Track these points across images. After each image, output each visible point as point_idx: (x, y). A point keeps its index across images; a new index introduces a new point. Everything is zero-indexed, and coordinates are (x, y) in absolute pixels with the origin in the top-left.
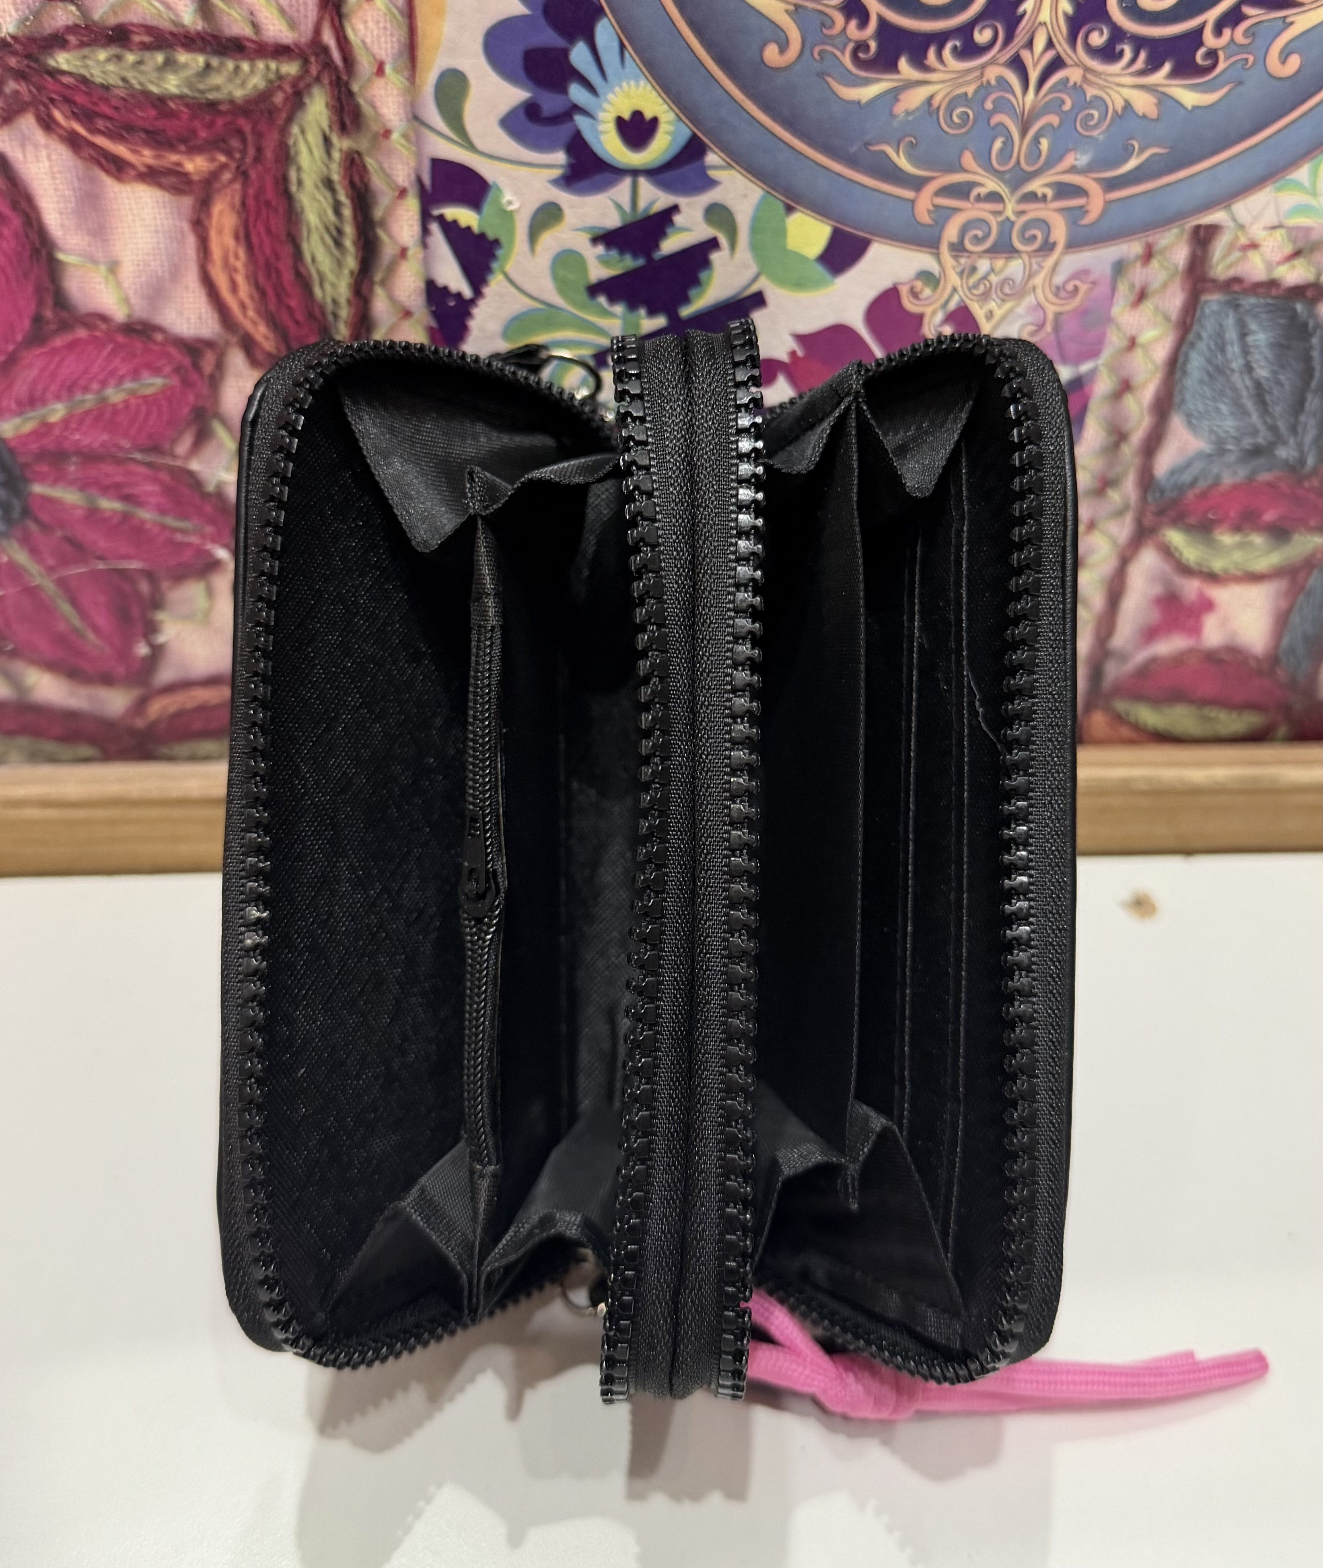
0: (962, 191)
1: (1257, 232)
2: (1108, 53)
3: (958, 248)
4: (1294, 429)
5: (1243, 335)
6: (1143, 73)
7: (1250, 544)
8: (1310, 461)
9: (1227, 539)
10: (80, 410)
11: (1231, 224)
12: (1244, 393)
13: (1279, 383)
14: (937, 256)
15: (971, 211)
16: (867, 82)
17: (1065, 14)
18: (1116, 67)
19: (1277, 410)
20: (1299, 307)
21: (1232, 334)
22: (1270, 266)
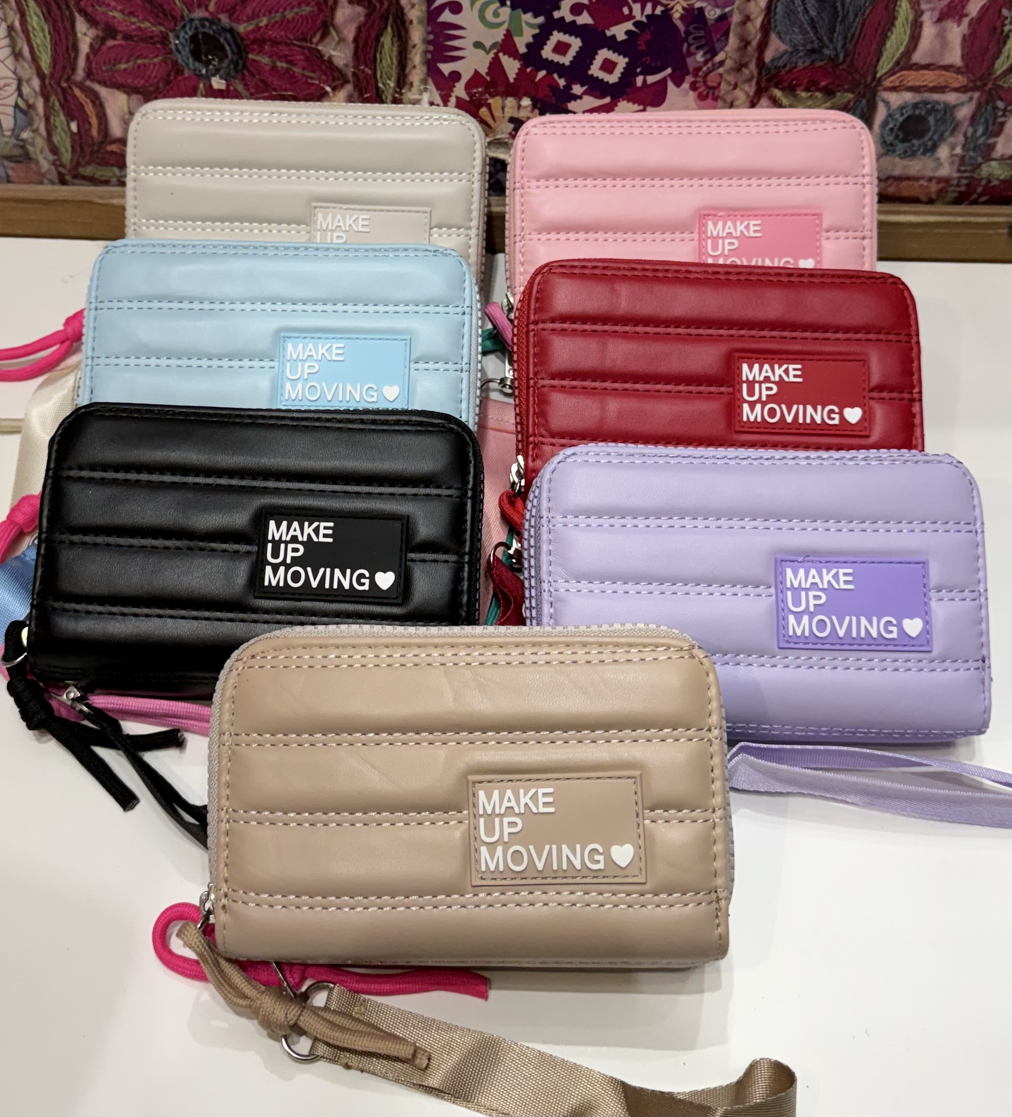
4: (831, 41)
7: (815, 97)
8: (842, 56)
9: (804, 94)
10: (273, 21)
12: (805, 22)
13: (822, 18)
19: (823, 32)
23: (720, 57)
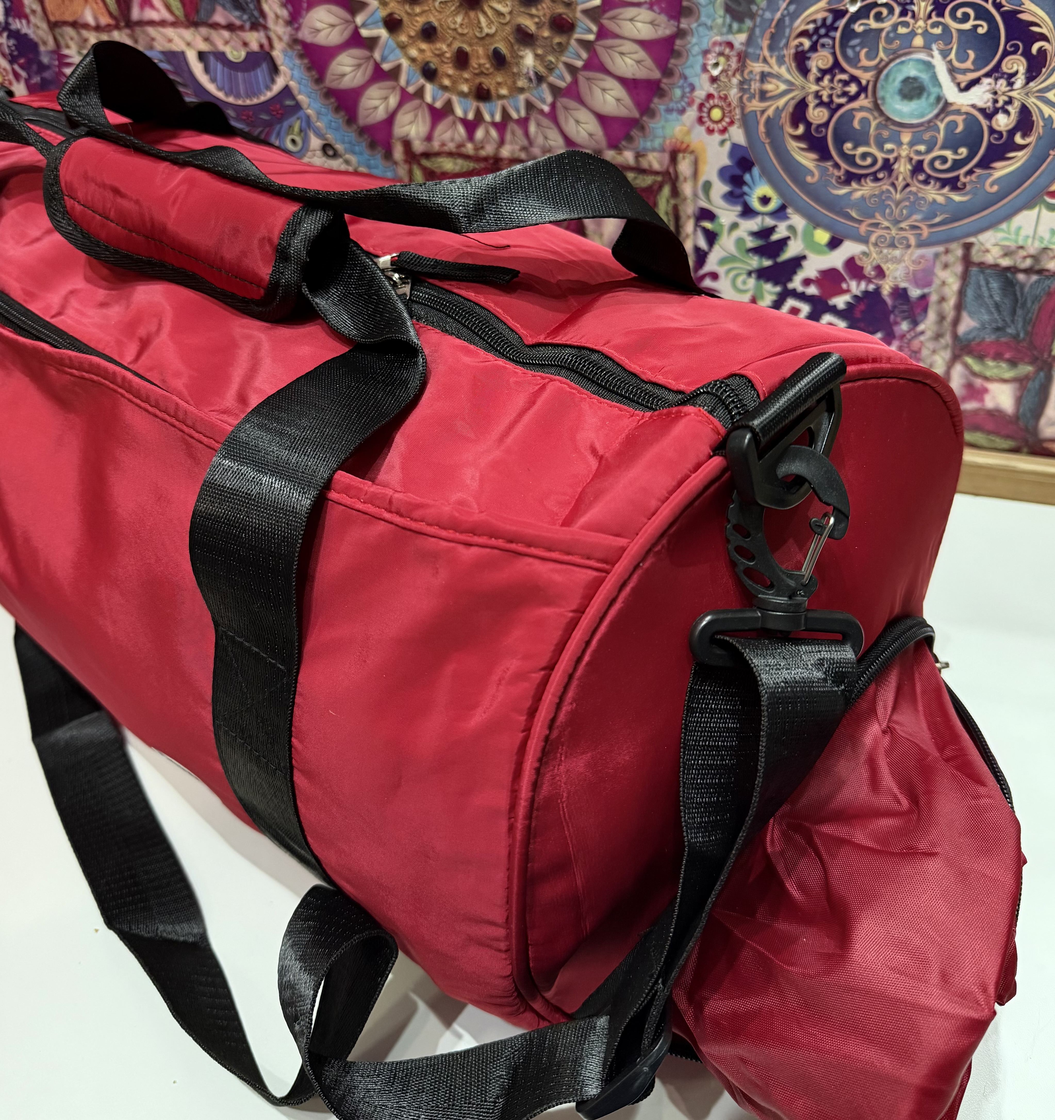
0: (876, 225)
1: (988, 246)
2: (926, 182)
3: (876, 245)
4: (1013, 321)
5: (987, 283)
6: (939, 189)
7: (1000, 366)
8: (1022, 335)
9: (991, 363)
11: (977, 243)
12: (991, 306)
13: (1004, 303)
14: (868, 247)
15: (879, 232)
16: (840, 189)
17: (909, 170)
18: (928, 188)
20: (1009, 275)
21: (983, 283)
22: (995, 259)
23: (921, 327)
